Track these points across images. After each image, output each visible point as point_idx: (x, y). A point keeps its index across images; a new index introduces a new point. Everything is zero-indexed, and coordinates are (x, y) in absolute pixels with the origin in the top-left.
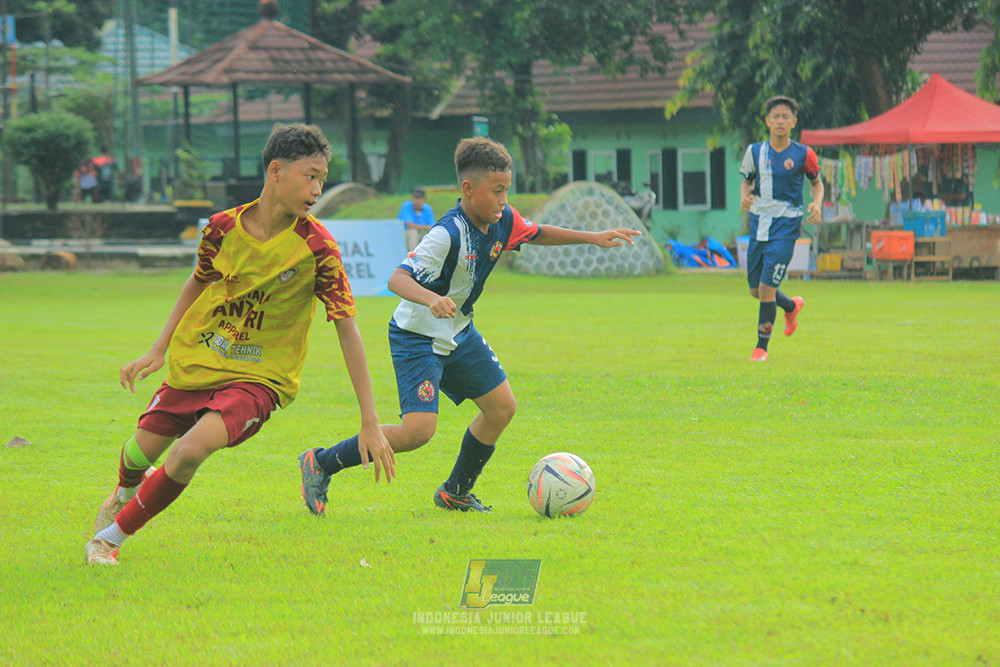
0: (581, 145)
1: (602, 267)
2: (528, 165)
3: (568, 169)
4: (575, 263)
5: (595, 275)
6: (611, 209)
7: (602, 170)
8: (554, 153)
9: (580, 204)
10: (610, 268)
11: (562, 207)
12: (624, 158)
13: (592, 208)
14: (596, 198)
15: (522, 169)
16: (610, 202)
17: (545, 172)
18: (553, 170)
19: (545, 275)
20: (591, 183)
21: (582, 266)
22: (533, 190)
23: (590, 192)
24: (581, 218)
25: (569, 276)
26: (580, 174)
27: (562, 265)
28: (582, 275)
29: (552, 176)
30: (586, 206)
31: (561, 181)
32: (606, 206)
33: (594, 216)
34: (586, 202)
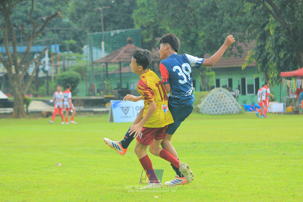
0: (218, 77)
1: (224, 112)
2: (203, 83)
3: (215, 84)
4: (216, 111)
5: (222, 114)
6: (227, 95)
7: (224, 84)
8: (210, 80)
9: (218, 94)
10: (226, 112)
11: (213, 95)
12: (230, 81)
13: (221, 95)
14: (222, 92)
15: (201, 84)
16: (226, 93)
17: (208, 85)
18: (210, 85)
19: (208, 114)
20: (221, 88)
21: (218, 111)
22: (204, 90)
23: (221, 91)
24: (218, 98)
25: (215, 114)
26: (218, 85)
27: (213, 111)
28: (218, 114)
29: (210, 87)
30: (219, 95)
31: (213, 88)
32: (225, 95)
33: (222, 97)
34: (219, 93)
